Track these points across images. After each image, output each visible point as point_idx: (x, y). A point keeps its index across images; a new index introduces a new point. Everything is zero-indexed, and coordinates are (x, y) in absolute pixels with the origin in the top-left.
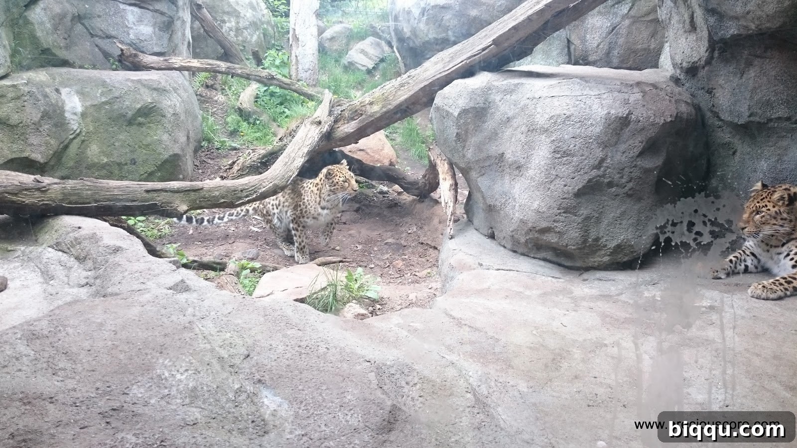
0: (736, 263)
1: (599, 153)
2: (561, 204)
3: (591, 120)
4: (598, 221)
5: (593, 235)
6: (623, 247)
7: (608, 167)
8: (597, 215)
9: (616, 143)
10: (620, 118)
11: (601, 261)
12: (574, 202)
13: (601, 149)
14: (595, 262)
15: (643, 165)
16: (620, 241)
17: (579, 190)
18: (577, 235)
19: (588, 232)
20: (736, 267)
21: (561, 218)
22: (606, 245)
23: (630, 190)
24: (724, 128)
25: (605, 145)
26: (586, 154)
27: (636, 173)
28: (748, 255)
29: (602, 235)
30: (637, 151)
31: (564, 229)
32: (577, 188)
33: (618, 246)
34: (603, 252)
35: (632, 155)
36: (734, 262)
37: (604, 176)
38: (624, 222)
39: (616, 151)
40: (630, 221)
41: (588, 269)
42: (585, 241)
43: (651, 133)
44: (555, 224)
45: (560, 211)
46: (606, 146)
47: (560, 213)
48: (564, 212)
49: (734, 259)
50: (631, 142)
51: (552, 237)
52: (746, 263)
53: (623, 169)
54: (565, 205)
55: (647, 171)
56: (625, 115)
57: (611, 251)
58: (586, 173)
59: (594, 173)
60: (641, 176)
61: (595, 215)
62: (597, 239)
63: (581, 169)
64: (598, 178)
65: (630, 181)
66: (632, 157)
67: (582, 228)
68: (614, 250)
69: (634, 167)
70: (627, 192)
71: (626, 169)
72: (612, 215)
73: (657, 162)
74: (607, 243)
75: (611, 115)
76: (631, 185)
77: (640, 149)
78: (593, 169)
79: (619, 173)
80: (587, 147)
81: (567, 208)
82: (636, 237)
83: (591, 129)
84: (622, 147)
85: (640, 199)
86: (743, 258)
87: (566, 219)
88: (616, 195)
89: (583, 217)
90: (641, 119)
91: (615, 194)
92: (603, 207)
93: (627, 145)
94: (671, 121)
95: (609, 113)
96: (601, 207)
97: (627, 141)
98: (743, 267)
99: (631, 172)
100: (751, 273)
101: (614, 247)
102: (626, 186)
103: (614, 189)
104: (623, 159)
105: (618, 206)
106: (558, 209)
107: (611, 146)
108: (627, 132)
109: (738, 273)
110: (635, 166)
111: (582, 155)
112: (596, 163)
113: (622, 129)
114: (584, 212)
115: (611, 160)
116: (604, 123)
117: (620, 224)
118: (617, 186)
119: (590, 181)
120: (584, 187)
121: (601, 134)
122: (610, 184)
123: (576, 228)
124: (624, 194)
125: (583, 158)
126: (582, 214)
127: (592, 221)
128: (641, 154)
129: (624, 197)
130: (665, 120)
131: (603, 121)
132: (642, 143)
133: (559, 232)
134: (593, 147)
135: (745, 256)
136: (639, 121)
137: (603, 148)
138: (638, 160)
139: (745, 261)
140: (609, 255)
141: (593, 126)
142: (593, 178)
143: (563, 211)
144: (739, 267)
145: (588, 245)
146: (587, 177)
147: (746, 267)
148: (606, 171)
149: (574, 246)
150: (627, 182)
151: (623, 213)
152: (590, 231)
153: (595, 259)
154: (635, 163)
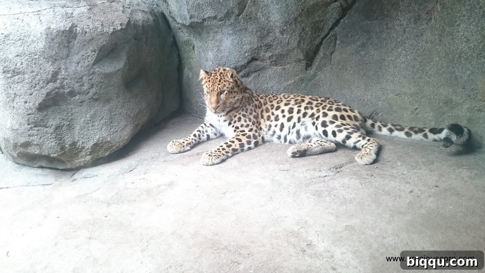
0: (199, 135)
1: (50, 68)
2: (28, 120)
3: (31, 37)
4: (70, 127)
5: (68, 141)
6: (101, 145)
7: (64, 79)
8: (68, 123)
9: (68, 56)
10: (63, 32)
11: (85, 160)
12: (39, 116)
13: (50, 63)
14: (80, 162)
15: (101, 71)
16: (95, 141)
17: (39, 104)
18: (53, 144)
19: (63, 139)
20: (200, 139)
21: (35, 132)
22: (84, 147)
23: (94, 95)
24: (183, 29)
25: (54, 59)
26: (36, 70)
27: (96, 79)
28: (208, 127)
29: (77, 139)
30: (91, 60)
31: (40, 141)
32: (37, 103)
33: (96, 145)
34: (84, 153)
35: (87, 64)
36: (197, 136)
37: (62, 87)
38: (96, 123)
39: (70, 62)
40: (103, 122)
41: (78, 169)
42: (63, 148)
43: (102, 41)
44: (31, 138)
45: (30, 126)
46: (56, 60)
47: (31, 128)
48: (35, 126)
49: (197, 133)
50: (83, 52)
51: (34, 149)
52: (208, 133)
53: (82, 78)
54: (32, 120)
55: (108, 76)
56: (67, 29)
57: (90, 151)
58: (42, 88)
59: (51, 86)
60: (102, 80)
61: (65, 123)
62: (74, 144)
63: (36, 84)
64: (57, 90)
65: (92, 87)
66: (88, 66)
67: (56, 137)
68: (92, 149)
69: (92, 74)
70: (92, 98)
71: (85, 78)
72: (83, 120)
73: (117, 65)
74: (85, 145)
75: (52, 29)
76: (93, 91)
77: (94, 57)
78: (48, 83)
79: (77, 82)
80: (35, 64)
81: (35, 122)
82: (112, 133)
83: (33, 46)
84: (76, 58)
85: (108, 101)
86: (204, 130)
87: (39, 132)
88: (81, 102)
89: (53, 127)
90: (88, 30)
91: (79, 101)
92: (72, 114)
93: (81, 56)
94: (121, 29)
95: (49, 28)
96: (69, 115)
97: (79, 52)
98: (206, 137)
99: (91, 79)
100: (212, 139)
101: (91, 147)
102: (89, 92)
103: (77, 97)
104: (79, 68)
105: (87, 111)
106: (29, 124)
107: (62, 58)
108: (76, 43)
109: (203, 142)
110: (94, 73)
111: (33, 72)
112: (50, 76)
113: (69, 42)
114: (53, 122)
115: (66, 72)
116: (46, 38)
117: (93, 126)
118: (80, 94)
119: (48, 94)
120: (43, 100)
121: (45, 49)
122: (72, 93)
123: (51, 139)
124: (89, 99)
125: (34, 74)
126: (52, 125)
127: (64, 129)
128: (97, 61)
129: (90, 102)
130: (114, 29)
131: (44, 36)
132: (95, 52)
133: (37, 144)
134: (41, 62)
135: (207, 128)
136: (86, 33)
137: (53, 62)
138: (95, 67)
139: (207, 132)
140: (89, 155)
141: (35, 42)
142: (51, 91)
143: (33, 126)
144: (202, 137)
145: (67, 150)
146: (44, 91)
147: (208, 136)
148: (62, 82)
149: (55, 154)
150: (90, 89)
151: (93, 117)
152: (65, 138)
153: (80, 160)
154: (92, 70)
